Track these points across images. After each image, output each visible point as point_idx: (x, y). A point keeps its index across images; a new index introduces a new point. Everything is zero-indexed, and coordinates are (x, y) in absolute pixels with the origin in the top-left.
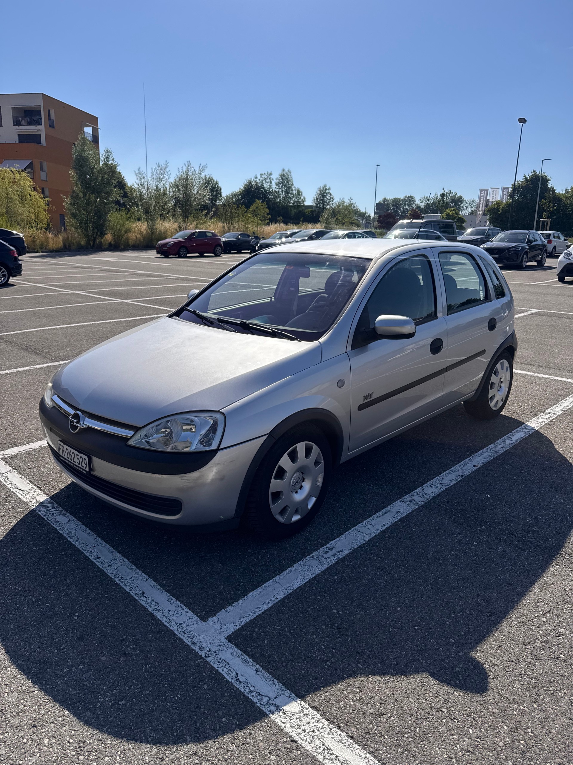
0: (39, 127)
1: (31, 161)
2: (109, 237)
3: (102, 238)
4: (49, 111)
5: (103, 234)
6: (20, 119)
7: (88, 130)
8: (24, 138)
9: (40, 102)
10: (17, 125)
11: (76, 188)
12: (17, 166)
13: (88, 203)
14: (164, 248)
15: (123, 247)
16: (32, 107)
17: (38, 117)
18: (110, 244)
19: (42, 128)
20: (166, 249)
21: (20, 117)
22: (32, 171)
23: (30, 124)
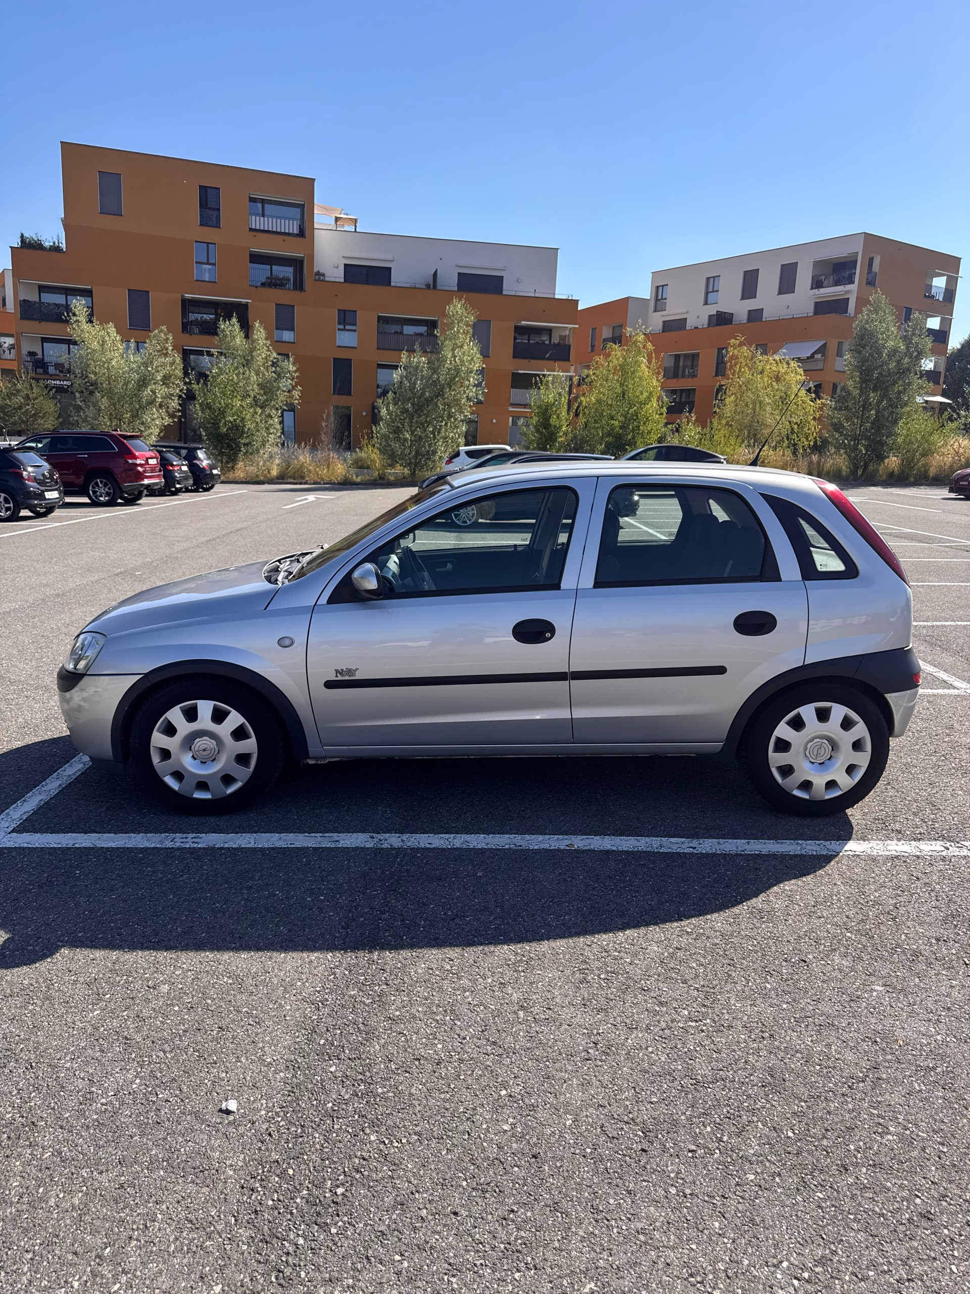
0: (849, 287)
1: (824, 342)
2: (893, 462)
3: (879, 464)
4: (871, 260)
5: (881, 458)
6: (823, 278)
7: (939, 282)
8: (822, 308)
9: (858, 248)
10: (816, 288)
11: (850, 383)
12: (784, 353)
13: (866, 406)
14: (962, 483)
15: (912, 479)
16: (845, 257)
17: (854, 271)
18: (891, 475)
19: (853, 287)
20: (966, 483)
21: (822, 275)
22: (823, 358)
23: (837, 283)
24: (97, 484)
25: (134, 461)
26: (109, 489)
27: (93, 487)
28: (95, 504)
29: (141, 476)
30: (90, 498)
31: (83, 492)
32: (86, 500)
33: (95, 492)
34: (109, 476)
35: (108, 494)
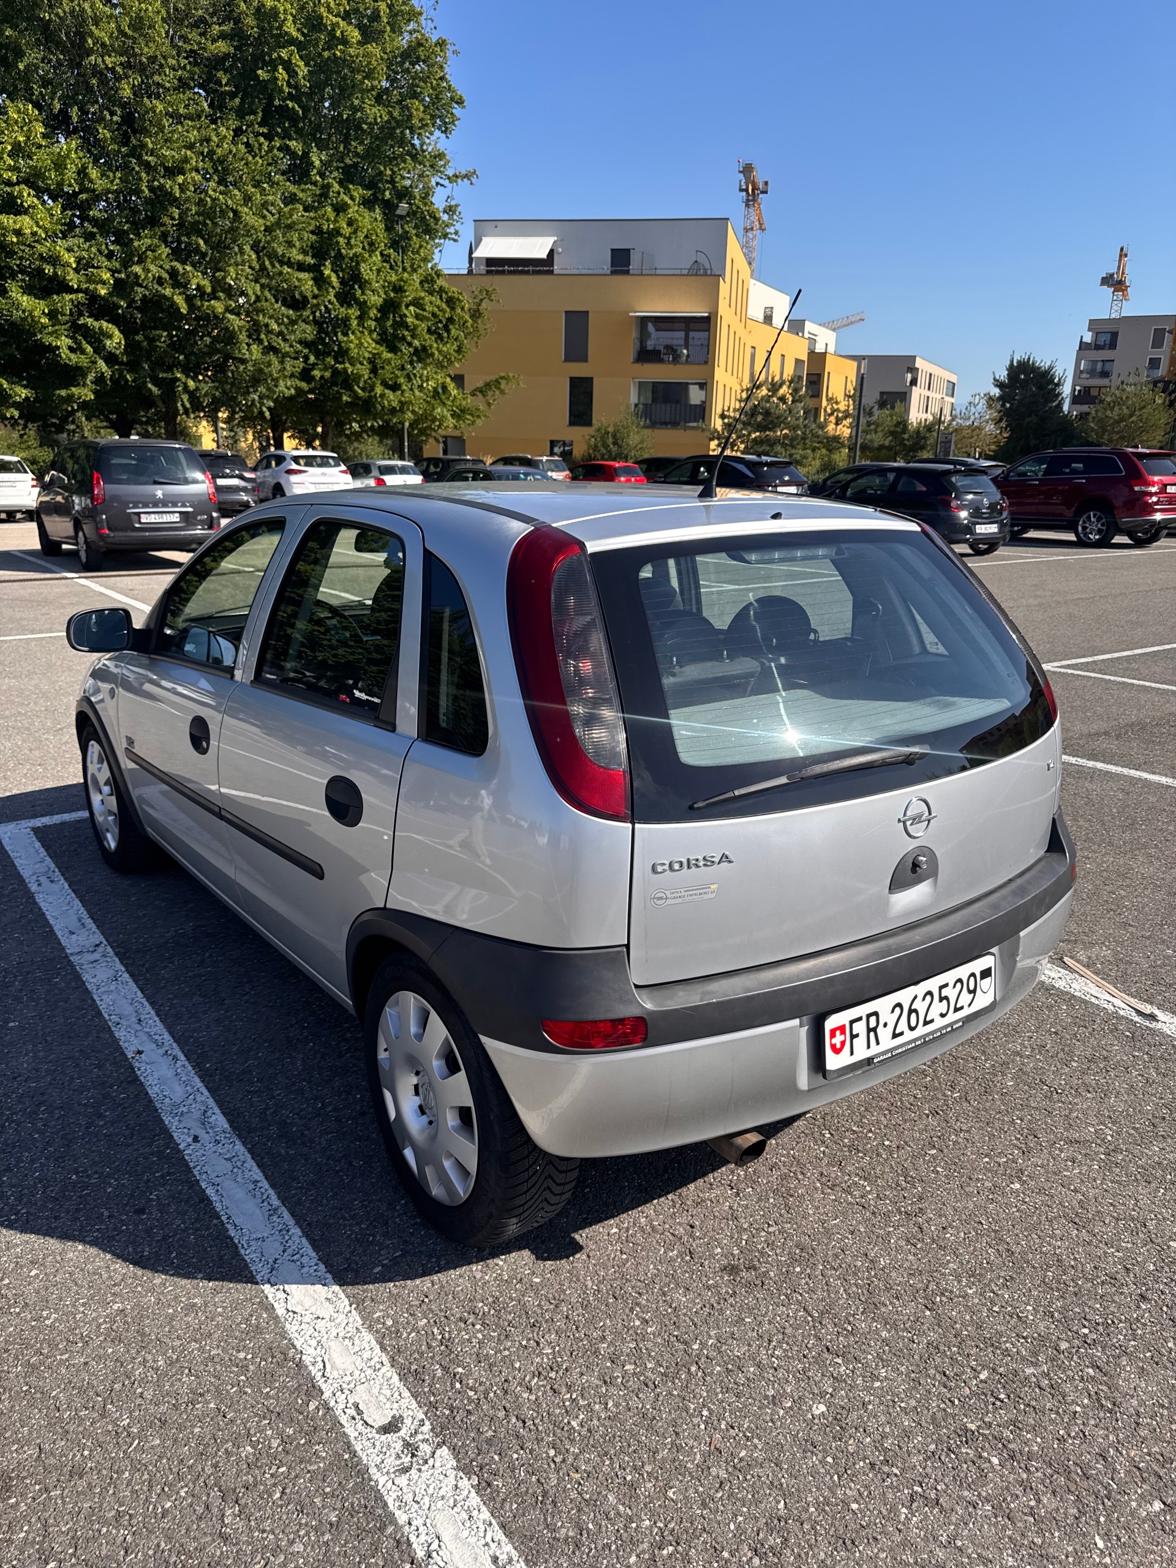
24: (1089, 518)
25: (1143, 488)
26: (1103, 525)
27: (1084, 522)
28: (1081, 544)
29: (1150, 509)
30: (1077, 535)
31: (1071, 527)
32: (1072, 537)
33: (1084, 528)
34: (1106, 508)
35: (1099, 532)
